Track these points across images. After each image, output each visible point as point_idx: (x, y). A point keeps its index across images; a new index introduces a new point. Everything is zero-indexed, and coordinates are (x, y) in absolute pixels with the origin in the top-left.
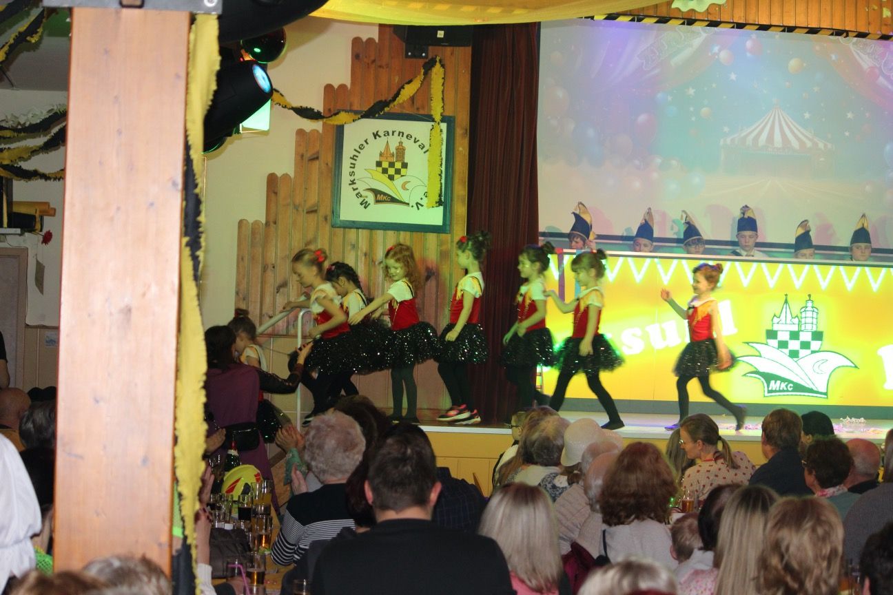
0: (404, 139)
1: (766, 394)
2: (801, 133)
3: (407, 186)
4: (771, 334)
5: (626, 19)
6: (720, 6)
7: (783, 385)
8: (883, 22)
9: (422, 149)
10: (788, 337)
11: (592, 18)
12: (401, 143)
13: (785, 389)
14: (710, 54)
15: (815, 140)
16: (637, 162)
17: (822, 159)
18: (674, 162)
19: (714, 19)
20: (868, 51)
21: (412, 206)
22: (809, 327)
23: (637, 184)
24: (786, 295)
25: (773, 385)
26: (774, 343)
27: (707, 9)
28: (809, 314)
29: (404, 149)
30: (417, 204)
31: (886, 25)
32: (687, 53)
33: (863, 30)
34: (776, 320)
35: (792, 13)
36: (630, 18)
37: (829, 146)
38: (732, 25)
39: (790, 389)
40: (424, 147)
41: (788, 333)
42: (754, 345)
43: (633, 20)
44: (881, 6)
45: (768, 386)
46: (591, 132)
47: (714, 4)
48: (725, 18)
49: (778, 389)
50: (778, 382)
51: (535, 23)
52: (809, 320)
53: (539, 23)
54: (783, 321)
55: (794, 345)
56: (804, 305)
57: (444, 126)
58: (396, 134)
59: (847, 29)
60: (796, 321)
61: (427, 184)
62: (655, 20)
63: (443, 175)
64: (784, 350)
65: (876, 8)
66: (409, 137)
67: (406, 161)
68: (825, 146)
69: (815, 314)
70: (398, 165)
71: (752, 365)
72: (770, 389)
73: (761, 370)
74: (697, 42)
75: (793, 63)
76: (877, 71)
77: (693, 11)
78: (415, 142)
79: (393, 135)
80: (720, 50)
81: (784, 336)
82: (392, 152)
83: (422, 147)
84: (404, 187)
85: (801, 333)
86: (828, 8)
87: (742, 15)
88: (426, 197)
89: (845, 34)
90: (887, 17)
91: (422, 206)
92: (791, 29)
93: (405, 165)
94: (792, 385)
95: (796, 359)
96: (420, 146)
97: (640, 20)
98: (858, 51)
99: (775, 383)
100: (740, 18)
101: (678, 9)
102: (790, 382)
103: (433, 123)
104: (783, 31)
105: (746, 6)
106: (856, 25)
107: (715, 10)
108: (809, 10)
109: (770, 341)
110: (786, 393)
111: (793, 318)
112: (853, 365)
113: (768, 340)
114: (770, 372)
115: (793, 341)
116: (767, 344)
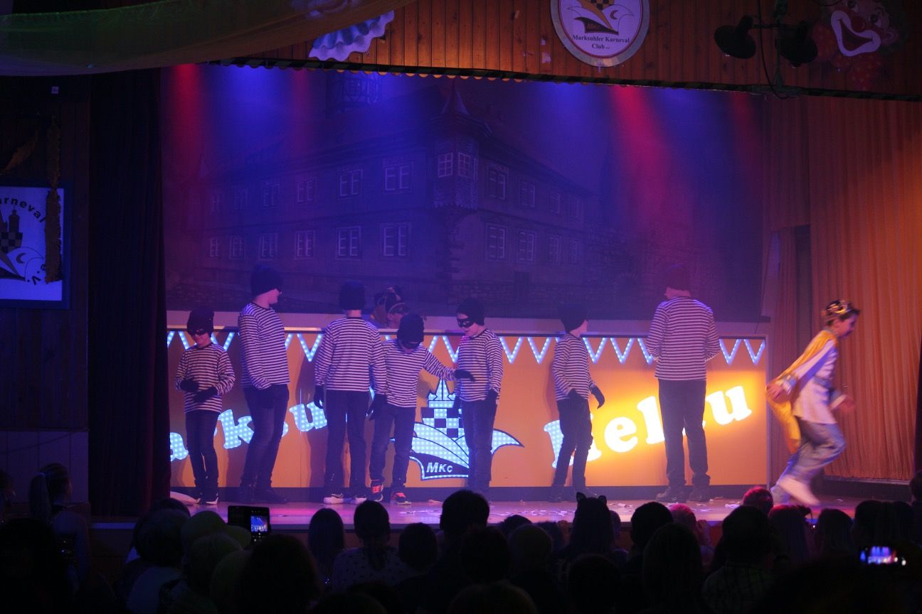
0: (18, 208)
1: (424, 477)
3: (22, 259)
4: (428, 412)
6: (362, 54)
7: (441, 467)
8: (542, 68)
9: (38, 217)
10: (446, 415)
11: (218, 62)
12: (14, 211)
13: (444, 471)
21: (29, 281)
25: (432, 467)
26: (430, 421)
27: (348, 58)
29: (18, 218)
30: (34, 278)
34: (431, 396)
38: (374, 69)
39: (450, 471)
40: (40, 215)
41: (446, 410)
43: (264, 65)
44: (539, 51)
45: (425, 469)
47: (356, 52)
49: (436, 471)
50: (437, 464)
54: (440, 398)
55: (452, 423)
57: (61, 192)
58: (9, 202)
60: (453, 397)
61: (44, 257)
62: (287, 64)
63: (62, 246)
64: (441, 429)
65: (533, 53)
66: (23, 204)
67: (20, 231)
70: (12, 236)
72: (427, 472)
73: (418, 452)
77: (332, 60)
78: (30, 210)
79: (6, 202)
81: (440, 414)
82: (5, 222)
83: (37, 215)
84: (19, 260)
86: (482, 54)
87: (387, 57)
88: (43, 270)
89: (501, 76)
90: (547, 62)
91: (39, 280)
92: (440, 71)
93: (20, 236)
94: (450, 467)
95: (455, 439)
96: (35, 214)
97: (271, 64)
99: (433, 465)
101: (316, 58)
102: (448, 463)
103: (49, 189)
104: (432, 73)
105: (391, 54)
106: (512, 69)
107: (357, 58)
108: (460, 57)
109: (427, 420)
110: (445, 476)
111: (449, 394)
112: (518, 443)
113: (424, 419)
114: (427, 453)
115: (451, 419)
116: (422, 423)
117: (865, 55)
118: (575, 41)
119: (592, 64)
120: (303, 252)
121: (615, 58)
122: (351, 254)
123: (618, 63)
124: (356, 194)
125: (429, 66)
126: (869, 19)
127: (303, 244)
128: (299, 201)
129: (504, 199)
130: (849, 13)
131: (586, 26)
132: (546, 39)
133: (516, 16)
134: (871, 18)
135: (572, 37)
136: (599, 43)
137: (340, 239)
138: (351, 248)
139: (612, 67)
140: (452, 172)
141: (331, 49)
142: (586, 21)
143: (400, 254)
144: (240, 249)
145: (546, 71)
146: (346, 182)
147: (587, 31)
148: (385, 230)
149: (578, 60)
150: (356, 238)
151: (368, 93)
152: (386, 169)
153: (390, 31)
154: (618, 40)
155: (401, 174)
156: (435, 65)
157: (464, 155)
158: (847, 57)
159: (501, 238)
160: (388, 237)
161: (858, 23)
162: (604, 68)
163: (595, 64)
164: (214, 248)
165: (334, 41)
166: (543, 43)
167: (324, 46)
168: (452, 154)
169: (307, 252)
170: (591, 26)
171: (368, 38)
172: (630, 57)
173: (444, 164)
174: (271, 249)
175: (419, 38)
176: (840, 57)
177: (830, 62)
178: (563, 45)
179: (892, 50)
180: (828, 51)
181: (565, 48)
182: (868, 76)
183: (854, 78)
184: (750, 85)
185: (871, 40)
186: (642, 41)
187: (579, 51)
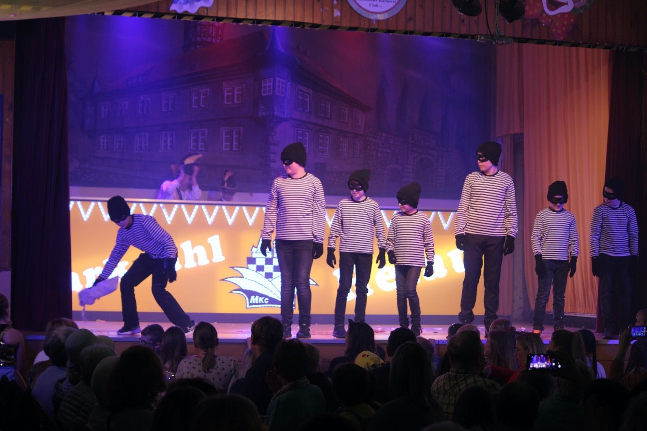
1: (248, 306)
4: (251, 261)
5: (129, 15)
6: (207, 8)
7: (261, 299)
8: (334, 20)
10: (265, 263)
11: (103, 13)
13: (263, 302)
25: (254, 299)
26: (253, 267)
27: (198, 12)
34: (254, 249)
36: (133, 14)
39: (267, 302)
41: (264, 259)
42: (238, 269)
43: (135, 15)
44: (332, 7)
45: (249, 300)
47: (203, 7)
49: (257, 302)
50: (257, 297)
55: (269, 269)
59: (305, 21)
62: (152, 15)
64: (261, 272)
65: (328, 9)
71: (237, 285)
72: (251, 302)
73: (244, 288)
77: (186, 11)
81: (261, 262)
85: (274, 260)
86: (292, 9)
89: (301, 26)
90: (337, 16)
92: (259, 22)
94: (267, 299)
95: (270, 279)
97: (140, 15)
101: (175, 11)
102: (266, 296)
104: (253, 23)
105: (228, 9)
106: (313, 21)
107: (204, 11)
108: (277, 12)
109: (250, 266)
110: (263, 306)
112: (315, 284)
113: (249, 265)
114: (251, 289)
115: (268, 266)
116: (248, 268)
117: (562, 14)
118: (357, 1)
119: (369, 17)
120: (166, 147)
121: (386, 13)
122: (200, 148)
124: (204, 106)
125: (254, 18)
127: (166, 141)
128: (163, 110)
129: (308, 111)
136: (375, 3)
137: (192, 138)
138: (200, 144)
139: (384, 20)
140: (272, 92)
141: (186, 3)
143: (234, 149)
144: (122, 144)
145: (337, 22)
146: (197, 98)
148: (224, 132)
149: (359, 14)
150: (203, 137)
151: (213, 35)
152: (226, 89)
154: (388, 1)
155: (236, 93)
156: (259, 18)
157: (281, 80)
158: (549, 16)
159: (305, 138)
160: (226, 136)
162: (378, 21)
163: (372, 17)
164: (103, 143)
166: (335, 2)
167: (181, 3)
168: (272, 79)
169: (169, 147)
172: (396, 12)
173: (266, 86)
174: (143, 145)
176: (544, 15)
177: (537, 19)
178: (349, 4)
179: (581, 11)
180: (536, 11)
181: (350, 7)
182: (564, 29)
183: (554, 31)
184: (477, 35)
185: (566, 4)
186: (405, 3)
187: (360, 8)
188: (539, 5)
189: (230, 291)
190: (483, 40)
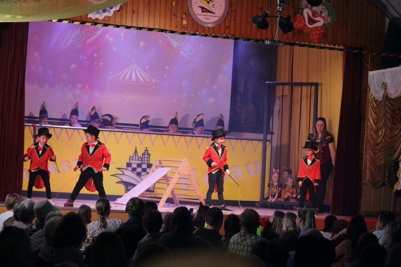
1: (126, 191)
2: (144, 75)
4: (129, 165)
5: (67, 22)
6: (109, 17)
8: (183, 26)
10: (137, 166)
11: (52, 20)
14: (104, 38)
15: (151, 78)
16: (70, 86)
17: (154, 87)
18: (87, 87)
19: (107, 23)
20: (176, 39)
22: (146, 162)
23: (70, 96)
24: (136, 147)
26: (130, 169)
27: (104, 18)
28: (146, 156)
31: (184, 28)
32: (94, 37)
33: (173, 30)
34: (131, 159)
35: (142, 21)
36: (68, 22)
37: (157, 81)
38: (114, 26)
41: (137, 164)
42: (122, 170)
43: (69, 22)
44: (182, 19)
45: (127, 188)
46: (50, 72)
47: (107, 16)
48: (112, 22)
50: (132, 186)
51: (26, 22)
52: (146, 159)
53: (28, 23)
54: (134, 159)
55: (139, 170)
56: (144, 152)
59: (167, 29)
60: (140, 159)
62: (79, 23)
64: (134, 172)
65: (179, 20)
68: (155, 81)
69: (149, 156)
73: (124, 180)
74: (99, 33)
75: (142, 44)
76: (180, 48)
77: (97, 19)
80: (109, 37)
81: (134, 166)
85: (142, 164)
86: (158, 19)
87: (119, 21)
89: (165, 32)
90: (185, 24)
92: (141, 28)
95: (140, 176)
97: (72, 22)
98: (172, 39)
99: (130, 187)
100: (118, 23)
101: (91, 18)
104: (137, 29)
105: (121, 18)
106: (171, 26)
107: (107, 18)
108: (150, 20)
111: (138, 158)
113: (127, 167)
114: (128, 181)
115: (138, 168)
116: (127, 169)
117: (317, 27)
118: (197, 16)
119: (203, 26)
121: (214, 23)
123: (214, 26)
126: (319, 13)
130: (311, 9)
131: (202, 10)
132: (185, 14)
133: (173, 4)
134: (320, 12)
135: (196, 14)
136: (207, 17)
139: (212, 27)
141: (97, 14)
142: (202, 8)
147: (203, 12)
149: (198, 24)
153: (121, 8)
154: (215, 16)
158: (309, 28)
161: (314, 14)
162: (209, 28)
165: (98, 11)
166: (184, 16)
167: (94, 13)
170: (204, 10)
171: (112, 11)
172: (220, 23)
175: (133, 11)
176: (306, 27)
177: (302, 30)
178: (192, 17)
179: (328, 26)
180: (301, 25)
181: (193, 19)
182: (317, 36)
183: (312, 37)
184: (266, 40)
185: (320, 21)
186: (225, 17)
187: (199, 20)
188: (303, 21)
189: (116, 182)
190: (269, 43)
